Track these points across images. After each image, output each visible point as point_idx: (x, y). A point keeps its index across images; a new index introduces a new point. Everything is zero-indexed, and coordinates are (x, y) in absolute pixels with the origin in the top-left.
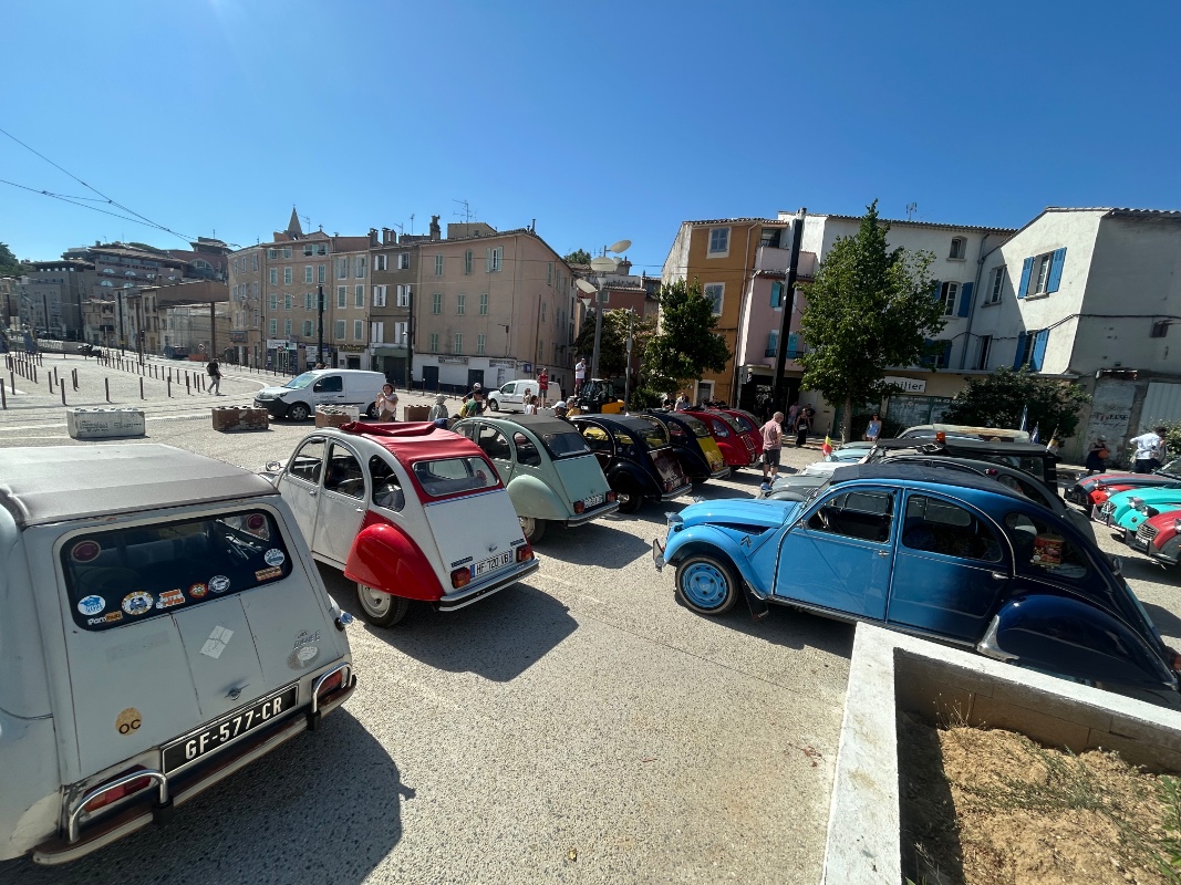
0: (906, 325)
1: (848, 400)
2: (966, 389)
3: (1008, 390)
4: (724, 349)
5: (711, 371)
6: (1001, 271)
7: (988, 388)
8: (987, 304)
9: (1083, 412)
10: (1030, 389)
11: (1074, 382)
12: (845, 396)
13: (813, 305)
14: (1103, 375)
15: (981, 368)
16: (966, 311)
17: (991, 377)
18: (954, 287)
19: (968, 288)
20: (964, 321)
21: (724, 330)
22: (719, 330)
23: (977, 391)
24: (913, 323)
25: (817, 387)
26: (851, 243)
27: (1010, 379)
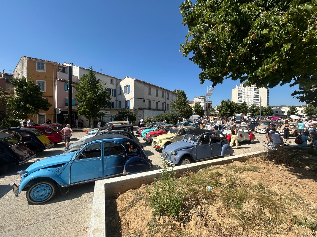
0: (103, 98)
1: (92, 117)
2: (118, 113)
3: (125, 113)
4: (48, 103)
5: (43, 110)
6: (120, 87)
7: (121, 113)
8: (119, 94)
9: (137, 116)
10: (128, 112)
11: (135, 110)
12: (91, 116)
13: (78, 91)
14: (138, 109)
15: (120, 108)
16: (115, 96)
17: (122, 110)
18: (112, 90)
19: (115, 90)
20: (115, 97)
21: (47, 96)
22: (45, 96)
23: (120, 113)
24: (105, 98)
25: (83, 114)
26: (87, 76)
27: (125, 110)
